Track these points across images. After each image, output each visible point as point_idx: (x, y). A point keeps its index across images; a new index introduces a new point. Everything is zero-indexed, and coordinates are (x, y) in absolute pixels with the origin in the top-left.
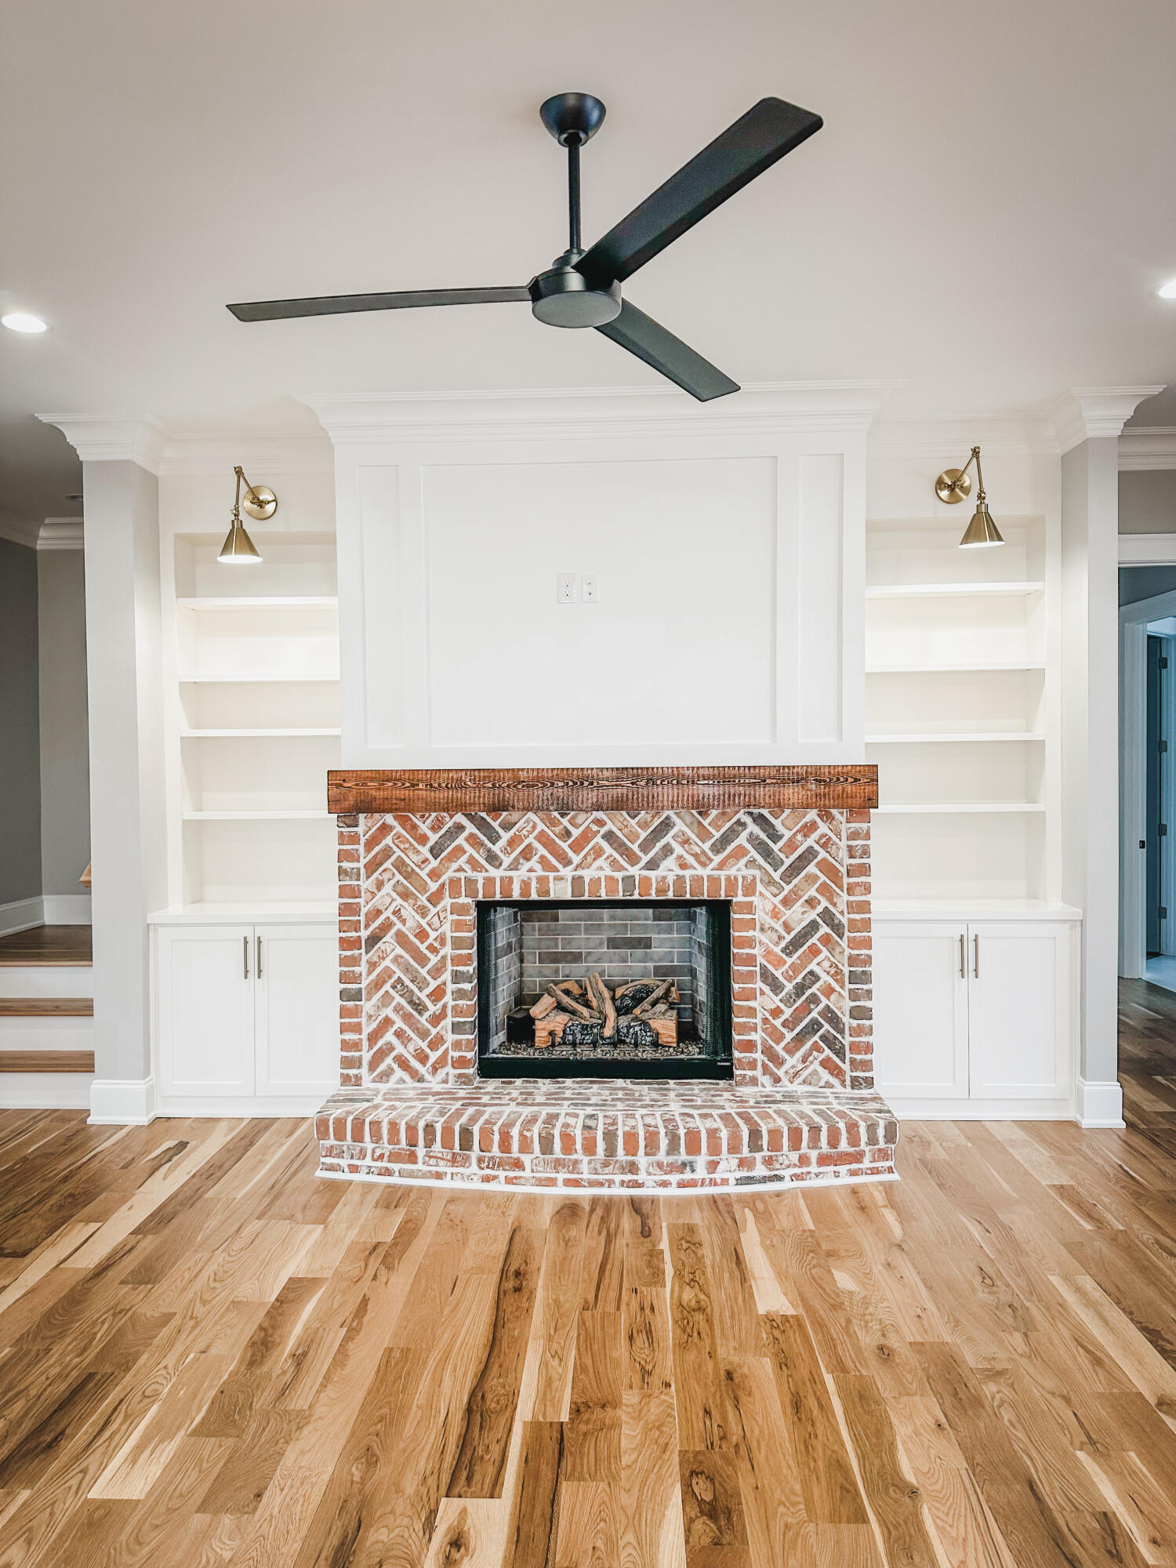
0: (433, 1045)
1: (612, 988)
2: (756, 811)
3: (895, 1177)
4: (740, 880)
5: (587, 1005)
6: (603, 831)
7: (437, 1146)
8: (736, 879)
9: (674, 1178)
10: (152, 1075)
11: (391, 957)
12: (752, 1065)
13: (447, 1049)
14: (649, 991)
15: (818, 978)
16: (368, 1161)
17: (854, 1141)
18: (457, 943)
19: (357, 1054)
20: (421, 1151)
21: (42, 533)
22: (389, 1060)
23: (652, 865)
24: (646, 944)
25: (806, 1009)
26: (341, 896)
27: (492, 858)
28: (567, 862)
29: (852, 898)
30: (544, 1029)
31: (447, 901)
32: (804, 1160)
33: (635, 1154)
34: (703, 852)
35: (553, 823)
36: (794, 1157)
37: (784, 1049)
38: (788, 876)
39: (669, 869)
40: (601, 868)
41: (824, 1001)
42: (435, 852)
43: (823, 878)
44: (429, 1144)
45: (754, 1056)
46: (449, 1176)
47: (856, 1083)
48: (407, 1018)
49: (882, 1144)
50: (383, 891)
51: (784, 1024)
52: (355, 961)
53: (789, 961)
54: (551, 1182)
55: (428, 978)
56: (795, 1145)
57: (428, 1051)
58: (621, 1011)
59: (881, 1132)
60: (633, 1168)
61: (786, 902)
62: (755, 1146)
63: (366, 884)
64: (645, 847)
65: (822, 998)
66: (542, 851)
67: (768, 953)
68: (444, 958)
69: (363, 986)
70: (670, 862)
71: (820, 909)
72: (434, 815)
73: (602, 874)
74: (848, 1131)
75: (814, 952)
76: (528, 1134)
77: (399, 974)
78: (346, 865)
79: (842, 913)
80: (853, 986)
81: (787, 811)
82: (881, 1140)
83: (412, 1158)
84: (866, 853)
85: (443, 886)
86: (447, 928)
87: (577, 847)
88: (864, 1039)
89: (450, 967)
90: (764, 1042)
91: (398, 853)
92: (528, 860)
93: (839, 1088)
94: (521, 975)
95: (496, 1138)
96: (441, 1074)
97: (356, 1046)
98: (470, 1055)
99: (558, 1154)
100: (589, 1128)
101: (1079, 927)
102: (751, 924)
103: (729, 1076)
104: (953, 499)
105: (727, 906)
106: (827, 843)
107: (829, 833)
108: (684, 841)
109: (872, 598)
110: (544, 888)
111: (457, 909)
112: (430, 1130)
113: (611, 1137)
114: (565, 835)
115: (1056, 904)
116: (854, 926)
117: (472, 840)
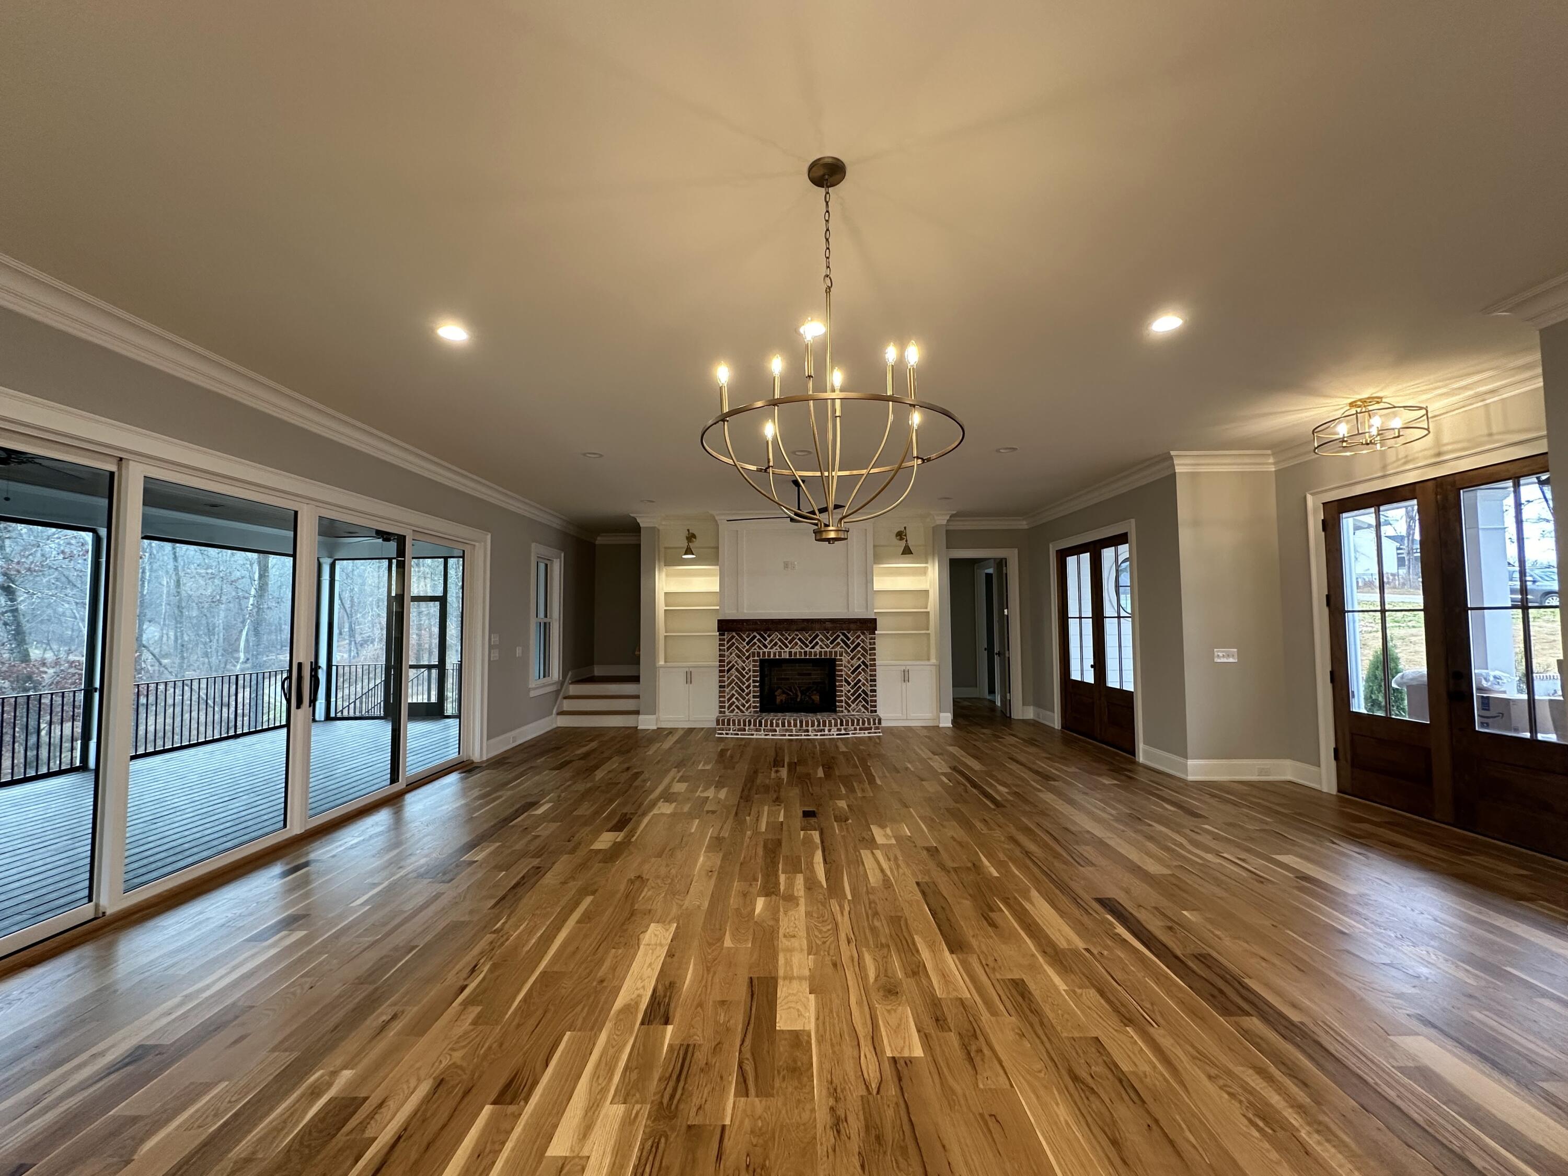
0: (747, 702)
1: (799, 687)
2: (843, 631)
3: (881, 734)
4: (838, 652)
5: (791, 691)
6: (798, 638)
7: (752, 726)
9: (819, 734)
10: (657, 714)
11: (734, 675)
12: (842, 707)
13: (751, 703)
14: (810, 688)
15: (861, 681)
16: (731, 731)
17: (869, 723)
18: (755, 671)
19: (724, 704)
20: (747, 728)
21: (599, 538)
22: (733, 707)
23: (813, 648)
24: (810, 674)
25: (857, 690)
26: (719, 657)
27: (766, 647)
28: (787, 647)
29: (871, 657)
30: (779, 698)
31: (751, 659)
32: (855, 729)
33: (808, 727)
34: (827, 644)
35: (783, 635)
36: (852, 728)
37: (851, 702)
38: (852, 651)
39: (817, 649)
40: (797, 649)
42: (748, 644)
43: (862, 651)
44: (750, 725)
45: (842, 704)
46: (755, 735)
47: (872, 711)
48: (739, 694)
49: (877, 725)
50: (732, 656)
51: (851, 695)
52: (724, 676)
53: (853, 676)
54: (785, 735)
55: (745, 682)
56: (853, 725)
57: (745, 704)
58: (802, 693)
59: (877, 722)
60: (808, 731)
61: (852, 659)
62: (842, 725)
63: (726, 653)
64: (810, 643)
65: (862, 687)
66: (780, 644)
67: (847, 674)
68: (750, 676)
69: (726, 684)
70: (818, 647)
71: (861, 660)
72: (747, 632)
73: (797, 651)
74: (867, 721)
75: (860, 673)
76: (778, 722)
77: (737, 680)
78: (721, 647)
79: (868, 661)
80: (871, 683)
81: (852, 632)
83: (745, 730)
84: (874, 643)
85: (750, 654)
86: (751, 666)
87: (790, 643)
88: (874, 699)
89: (752, 679)
90: (845, 700)
91: (737, 644)
92: (776, 646)
93: (867, 713)
94: (771, 684)
95: (769, 723)
96: (749, 711)
97: (724, 702)
98: (758, 705)
99: (786, 727)
100: (795, 720)
101: (939, 667)
102: (841, 665)
103: (835, 711)
104: (901, 539)
105: (835, 660)
106: (863, 641)
107: (865, 638)
108: (822, 640)
109: (877, 568)
110: (780, 655)
111: (754, 661)
112: (750, 721)
113: (801, 722)
114: (787, 639)
115: (933, 661)
116: (871, 665)
117: (759, 640)
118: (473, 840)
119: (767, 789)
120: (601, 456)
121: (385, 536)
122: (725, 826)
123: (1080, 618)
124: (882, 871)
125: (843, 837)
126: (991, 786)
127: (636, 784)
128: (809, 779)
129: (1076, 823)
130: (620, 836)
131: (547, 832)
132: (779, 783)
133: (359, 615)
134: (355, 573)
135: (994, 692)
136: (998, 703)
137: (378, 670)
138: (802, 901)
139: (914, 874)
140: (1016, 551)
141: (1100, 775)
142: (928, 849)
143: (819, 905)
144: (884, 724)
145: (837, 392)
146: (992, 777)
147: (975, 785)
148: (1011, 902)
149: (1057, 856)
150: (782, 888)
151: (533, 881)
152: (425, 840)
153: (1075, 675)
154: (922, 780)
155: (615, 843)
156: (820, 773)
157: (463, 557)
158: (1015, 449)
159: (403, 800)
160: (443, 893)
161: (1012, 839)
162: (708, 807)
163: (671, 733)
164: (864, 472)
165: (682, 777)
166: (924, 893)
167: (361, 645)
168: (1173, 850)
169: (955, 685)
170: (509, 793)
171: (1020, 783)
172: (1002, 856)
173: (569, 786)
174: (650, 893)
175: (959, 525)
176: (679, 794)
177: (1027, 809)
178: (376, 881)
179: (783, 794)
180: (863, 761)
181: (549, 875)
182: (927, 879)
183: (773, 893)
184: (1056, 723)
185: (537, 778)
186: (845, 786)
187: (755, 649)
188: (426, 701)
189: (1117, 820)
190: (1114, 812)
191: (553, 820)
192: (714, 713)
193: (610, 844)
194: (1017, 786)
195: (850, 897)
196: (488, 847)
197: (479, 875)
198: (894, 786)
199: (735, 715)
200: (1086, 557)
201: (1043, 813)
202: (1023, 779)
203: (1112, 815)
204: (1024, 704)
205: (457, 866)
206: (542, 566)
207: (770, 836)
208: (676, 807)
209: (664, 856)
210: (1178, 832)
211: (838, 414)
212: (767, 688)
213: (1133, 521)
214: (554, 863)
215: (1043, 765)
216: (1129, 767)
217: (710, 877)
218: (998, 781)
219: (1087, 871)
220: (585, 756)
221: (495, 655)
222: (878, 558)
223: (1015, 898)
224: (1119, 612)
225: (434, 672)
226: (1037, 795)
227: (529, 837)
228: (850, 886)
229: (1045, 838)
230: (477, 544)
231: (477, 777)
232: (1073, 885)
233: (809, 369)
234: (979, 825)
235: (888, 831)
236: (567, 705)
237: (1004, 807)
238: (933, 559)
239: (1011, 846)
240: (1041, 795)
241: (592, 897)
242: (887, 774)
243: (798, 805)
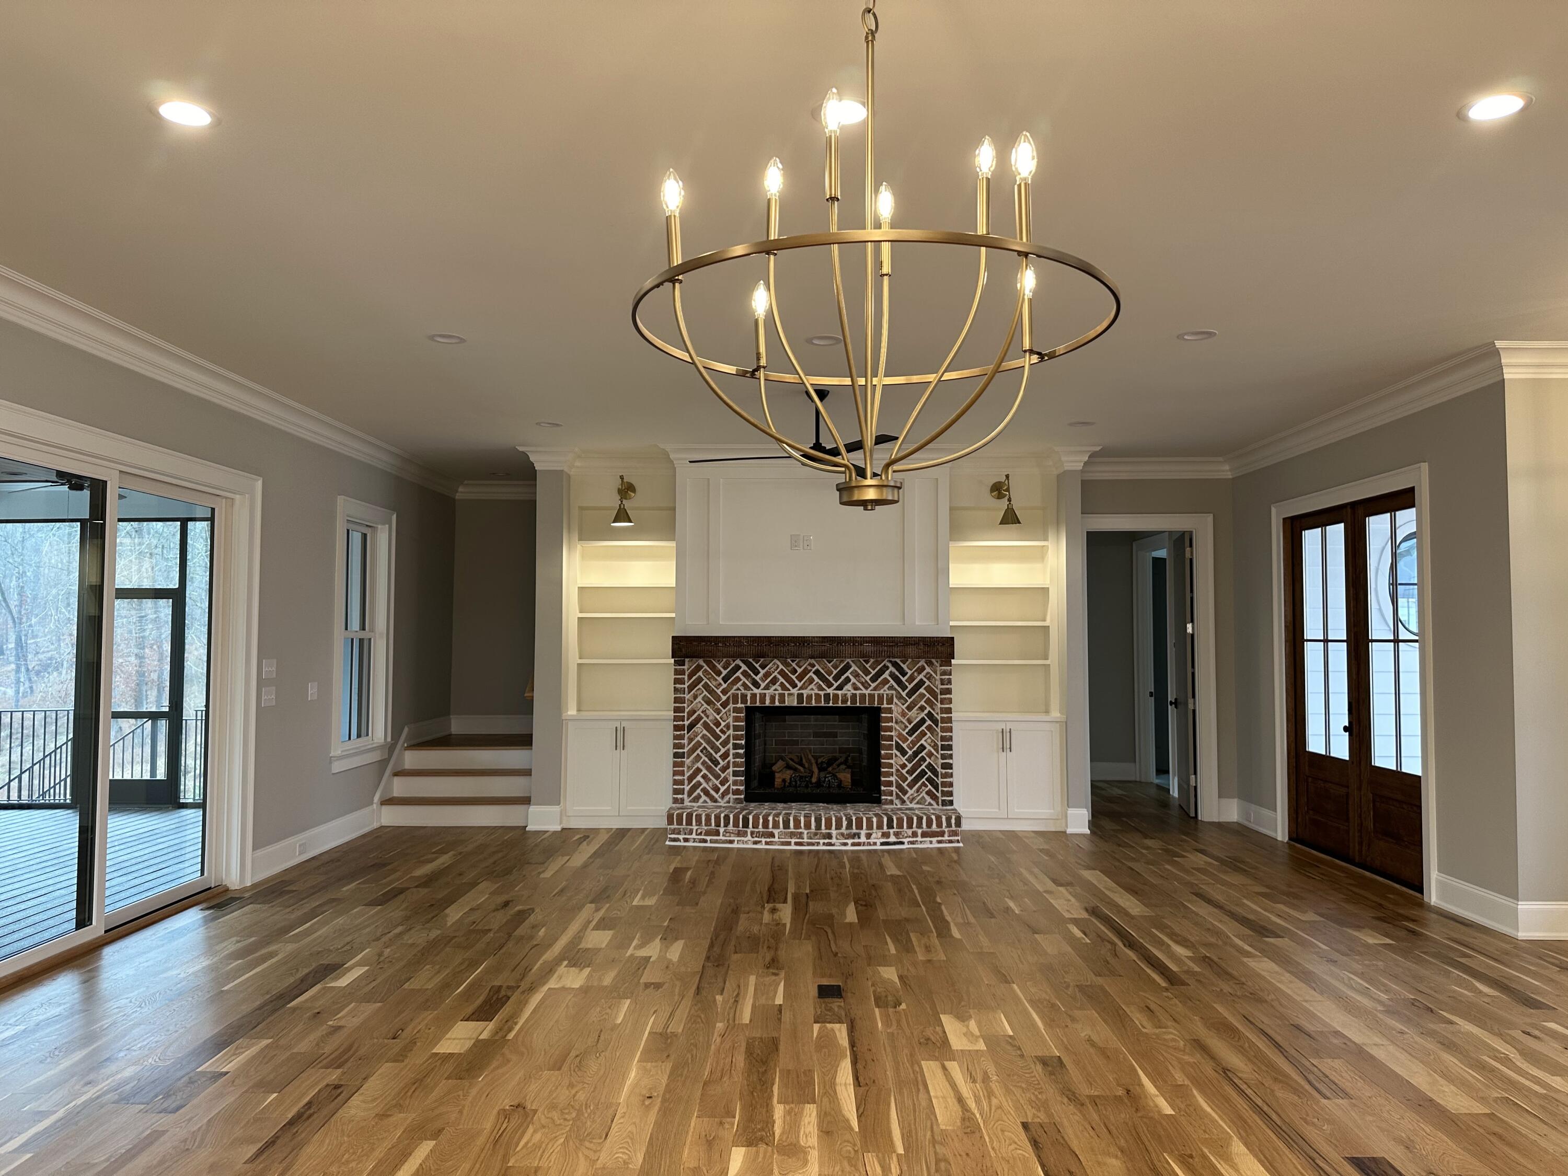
0: (722, 783)
1: (816, 758)
2: (893, 660)
3: (961, 845)
4: (885, 696)
5: (802, 765)
6: (814, 670)
7: (731, 827)
8: (883, 695)
9: (850, 841)
10: (562, 804)
11: (701, 735)
12: (891, 794)
13: (730, 785)
14: (835, 759)
15: (925, 748)
16: (694, 836)
17: (939, 825)
18: (736, 728)
19: (682, 787)
20: (722, 830)
21: (460, 489)
22: (698, 791)
23: (840, 688)
24: (835, 735)
25: (918, 765)
26: (675, 703)
27: (756, 685)
28: (794, 686)
29: (943, 706)
30: (779, 778)
31: (731, 706)
32: (915, 834)
33: (830, 829)
34: (866, 681)
35: (787, 665)
36: (910, 832)
37: (907, 785)
38: (910, 695)
39: (848, 690)
40: (812, 689)
41: (928, 760)
42: (725, 680)
43: (928, 695)
44: (726, 825)
45: (891, 789)
46: (736, 842)
47: (944, 803)
48: (709, 768)
49: (954, 828)
50: (697, 701)
51: (907, 772)
52: (682, 737)
53: (910, 739)
54: (789, 844)
55: (720, 747)
56: (910, 826)
57: (720, 786)
58: (821, 769)
59: (953, 821)
60: (829, 836)
61: (909, 708)
62: (890, 826)
63: (687, 696)
64: (836, 678)
65: (927, 758)
66: (782, 680)
67: (900, 736)
68: (729, 736)
69: (685, 750)
70: (849, 686)
71: (926, 712)
72: (725, 660)
73: (813, 693)
74: (936, 820)
75: (923, 734)
76: (777, 819)
77: (705, 744)
78: (678, 686)
79: (937, 714)
80: (942, 752)
81: (910, 660)
82: (953, 825)
83: (717, 833)
84: (949, 682)
85: (728, 698)
86: (730, 720)
87: (800, 678)
88: (948, 780)
89: (732, 741)
90: (897, 781)
91: (705, 680)
92: (774, 684)
93: (935, 806)
94: (765, 752)
95: (761, 821)
96: (726, 798)
97: (682, 783)
98: (742, 788)
99: (792, 829)
100: (807, 817)
101: (1066, 726)
102: (891, 719)
103: (878, 801)
104: (1000, 497)
105: (878, 710)
106: (929, 677)
107: (931, 672)
108: (856, 675)
109: (956, 548)
110: (782, 700)
111: (736, 710)
112: (727, 818)
113: (818, 821)
114: (794, 671)
115: (1055, 714)
116: (944, 720)
117: (745, 674)
118: (220, 1034)
119: (754, 943)
120: (462, 341)
121: (75, 482)
122: (678, 1012)
123: (1326, 641)
124: (960, 1100)
125: (891, 1037)
126: (1160, 944)
127: (518, 932)
128: (831, 926)
129: (1313, 1016)
130: (485, 1030)
131: (357, 1021)
132: (776, 932)
133: (34, 620)
134: (28, 544)
135: (1167, 772)
136: (1174, 792)
137: (62, 721)
138: (814, 1155)
139: (1018, 1107)
140: (1210, 518)
141: (1358, 927)
142: (1044, 1062)
143: (846, 1163)
144: (966, 826)
145: (885, 228)
146: (1162, 928)
147: (1131, 944)
148: (1197, 1161)
149: (1281, 1078)
150: (778, 1130)
151: (325, 1112)
152: (136, 1032)
153: (1315, 745)
154: (1035, 932)
155: (478, 1041)
156: (851, 915)
157: (212, 520)
158: (1211, 335)
159: (99, 958)
160: (164, 1132)
161: (1200, 1046)
162: (648, 976)
163: (586, 837)
164: (932, 378)
165: (603, 919)
166: (1035, 1144)
167: (38, 673)
168: (1493, 1070)
169: (1096, 755)
170: (290, 947)
171: (1213, 940)
172: (1180, 1078)
173: (400, 934)
174: (538, 1136)
175: (1104, 472)
176: (598, 950)
177: (1226, 988)
178: (43, 1108)
179: (782, 954)
180: (928, 894)
181: (356, 1100)
182: (1042, 1117)
183: (762, 1139)
184: (1279, 828)
185: (340, 920)
186: (896, 940)
187: (738, 687)
188: (147, 776)
189: (1389, 1011)
190: (1384, 997)
191: (368, 999)
192: (665, 803)
193: (468, 1044)
194: (1207, 945)
195: (901, 1151)
196: (248, 1048)
197: (230, 1099)
198: (984, 941)
199: (701, 808)
200: (1337, 532)
201: (1256, 998)
202: (1218, 933)
203: (1380, 1002)
204: (1219, 797)
205: (191, 1082)
206: (356, 538)
207: (757, 1034)
208: (589, 977)
209: (565, 1068)
210: (1500, 1035)
211: (886, 269)
212: (758, 758)
213: (1425, 467)
214: (366, 1079)
215: (1254, 908)
216: (1414, 913)
217: (648, 1108)
218: (1173, 936)
219: (1334, 1106)
220: (429, 881)
221: (269, 697)
222: (958, 530)
223: (1204, 1157)
224: (1396, 631)
225: (163, 725)
226: (1243, 964)
227: (322, 1030)
228: (902, 1129)
229: (1260, 1045)
230: (237, 497)
231: (234, 917)
232: (1311, 1133)
233: (831, 184)
234: (1138, 1018)
235: (973, 1024)
236: (400, 787)
237: (1184, 983)
238: (1058, 531)
239: (1195, 1058)
240: (1251, 963)
241: (431, 1144)
242: (972, 920)
243: (810, 974)
